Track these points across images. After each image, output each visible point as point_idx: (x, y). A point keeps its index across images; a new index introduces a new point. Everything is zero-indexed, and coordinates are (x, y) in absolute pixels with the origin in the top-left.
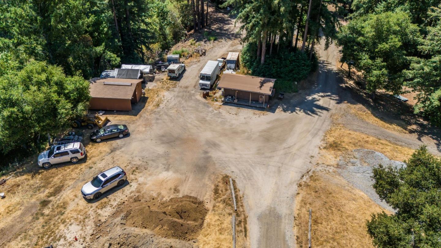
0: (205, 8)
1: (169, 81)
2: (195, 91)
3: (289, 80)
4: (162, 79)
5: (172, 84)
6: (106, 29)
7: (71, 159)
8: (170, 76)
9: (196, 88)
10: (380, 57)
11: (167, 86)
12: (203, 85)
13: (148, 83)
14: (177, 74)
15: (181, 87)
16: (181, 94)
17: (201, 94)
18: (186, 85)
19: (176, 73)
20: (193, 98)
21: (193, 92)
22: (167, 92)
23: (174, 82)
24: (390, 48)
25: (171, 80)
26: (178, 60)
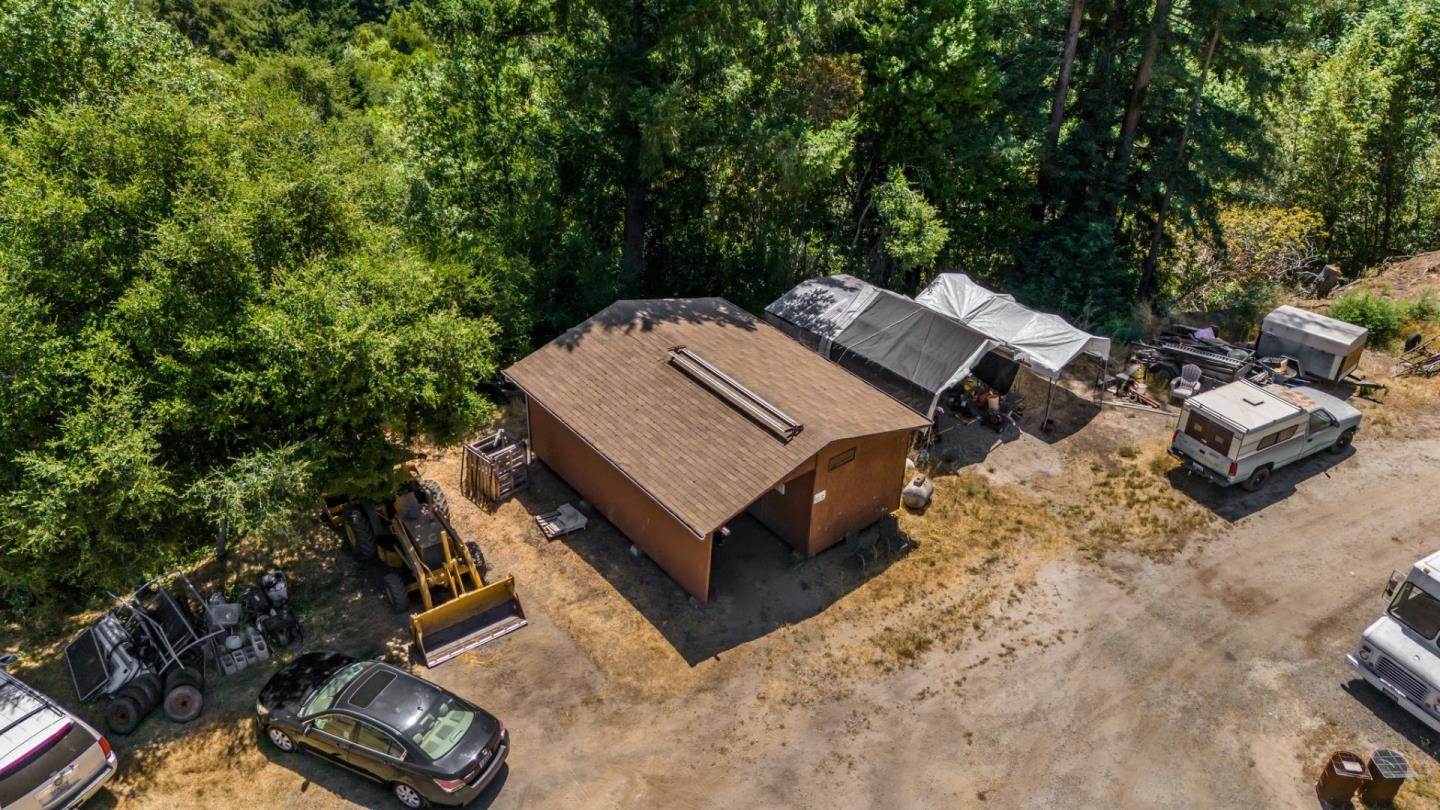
1: (1162, 481)
2: (1290, 679)
4: (1128, 453)
5: (1163, 515)
8: (1187, 458)
9: (1314, 653)
11: (1119, 514)
12: (1388, 665)
13: (1025, 436)
14: (1243, 461)
15: (1206, 576)
16: (1151, 642)
17: (1317, 739)
18: (1255, 578)
19: (1233, 455)
20: (1226, 738)
21: (1267, 674)
22: (1072, 570)
23: (1193, 507)
25: (1176, 485)
26: (1337, 361)
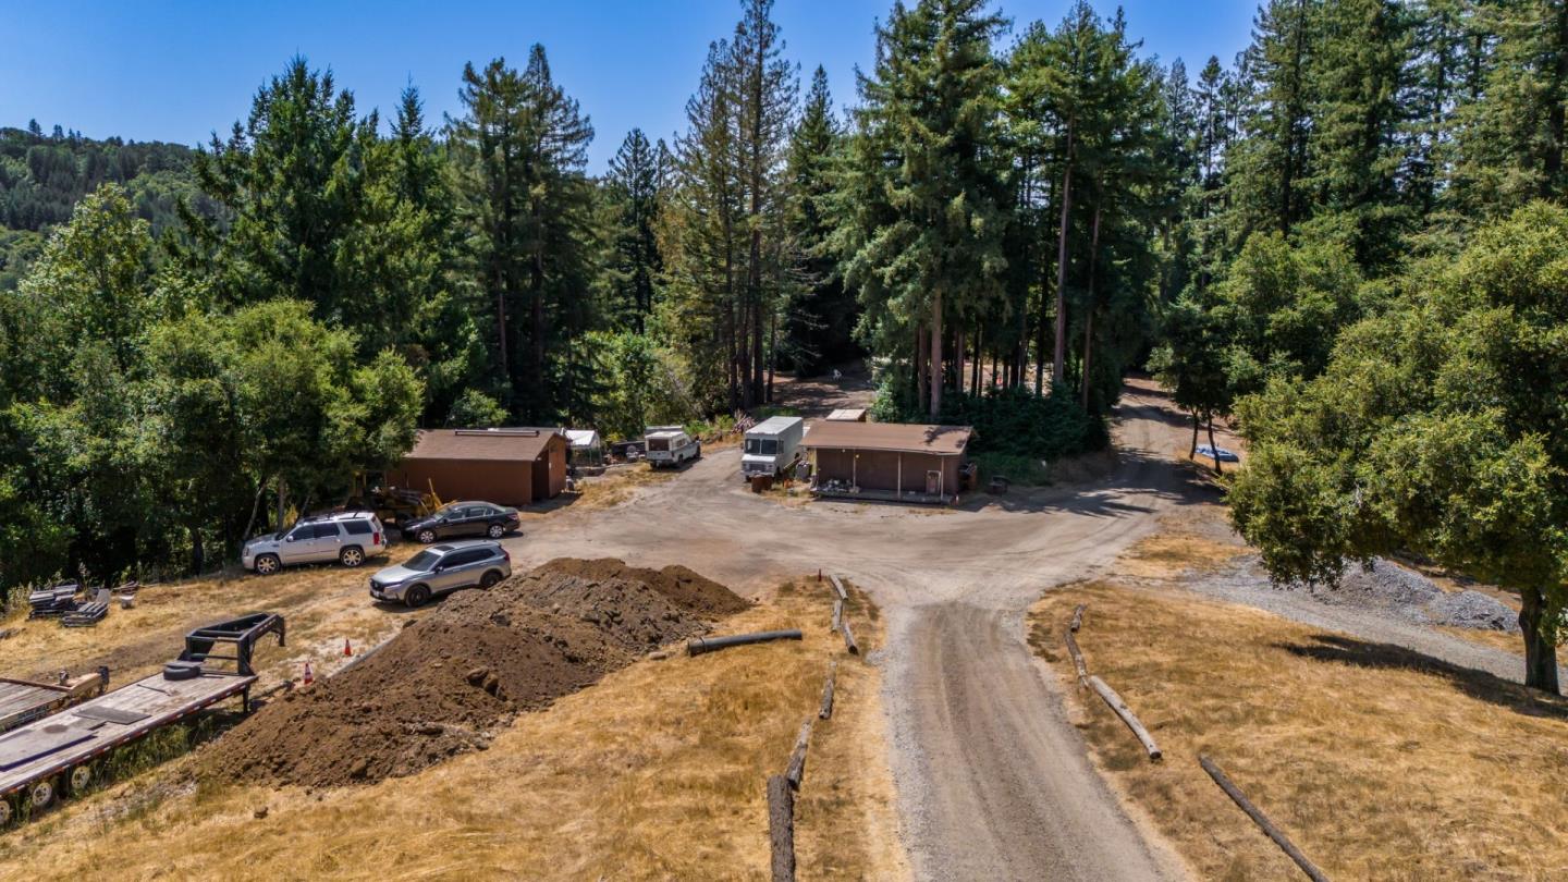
0: (766, 376)
1: (650, 472)
2: (728, 485)
3: (1020, 454)
4: (630, 471)
5: (658, 476)
6: (473, 337)
7: (344, 549)
8: (654, 460)
9: (730, 481)
10: (1282, 349)
11: (642, 479)
12: (754, 466)
14: (673, 452)
15: (685, 480)
16: (683, 490)
17: (744, 488)
18: (700, 478)
19: (671, 449)
21: (722, 485)
22: (642, 488)
23: (666, 473)
24: (1305, 319)
25: (656, 471)
